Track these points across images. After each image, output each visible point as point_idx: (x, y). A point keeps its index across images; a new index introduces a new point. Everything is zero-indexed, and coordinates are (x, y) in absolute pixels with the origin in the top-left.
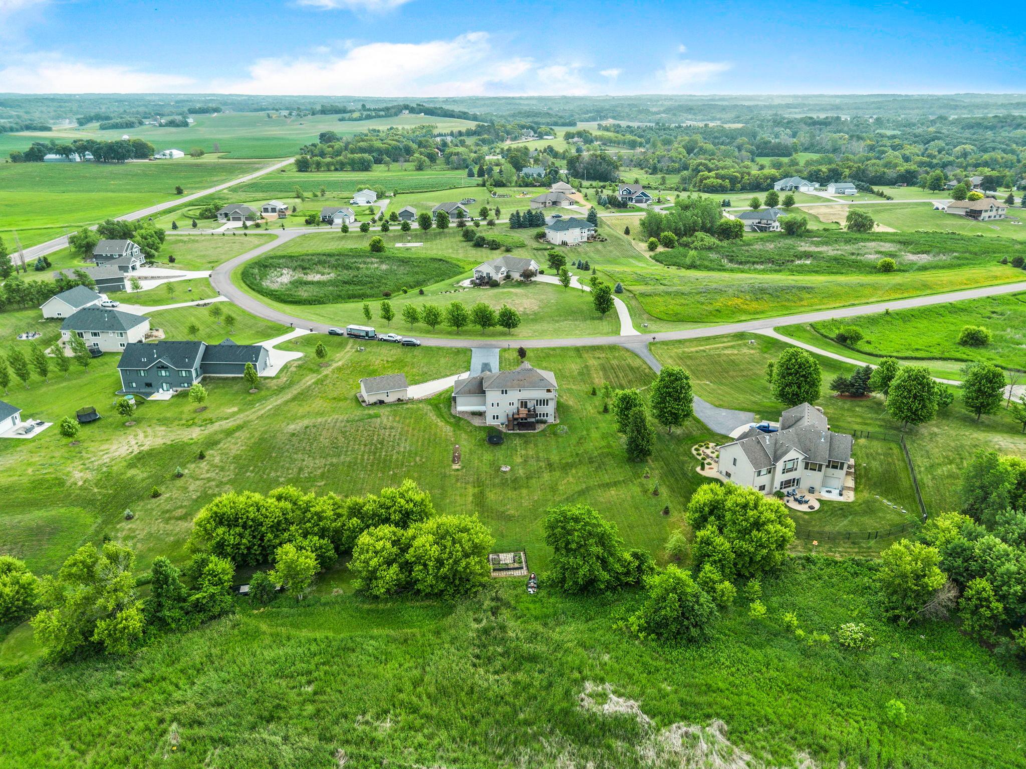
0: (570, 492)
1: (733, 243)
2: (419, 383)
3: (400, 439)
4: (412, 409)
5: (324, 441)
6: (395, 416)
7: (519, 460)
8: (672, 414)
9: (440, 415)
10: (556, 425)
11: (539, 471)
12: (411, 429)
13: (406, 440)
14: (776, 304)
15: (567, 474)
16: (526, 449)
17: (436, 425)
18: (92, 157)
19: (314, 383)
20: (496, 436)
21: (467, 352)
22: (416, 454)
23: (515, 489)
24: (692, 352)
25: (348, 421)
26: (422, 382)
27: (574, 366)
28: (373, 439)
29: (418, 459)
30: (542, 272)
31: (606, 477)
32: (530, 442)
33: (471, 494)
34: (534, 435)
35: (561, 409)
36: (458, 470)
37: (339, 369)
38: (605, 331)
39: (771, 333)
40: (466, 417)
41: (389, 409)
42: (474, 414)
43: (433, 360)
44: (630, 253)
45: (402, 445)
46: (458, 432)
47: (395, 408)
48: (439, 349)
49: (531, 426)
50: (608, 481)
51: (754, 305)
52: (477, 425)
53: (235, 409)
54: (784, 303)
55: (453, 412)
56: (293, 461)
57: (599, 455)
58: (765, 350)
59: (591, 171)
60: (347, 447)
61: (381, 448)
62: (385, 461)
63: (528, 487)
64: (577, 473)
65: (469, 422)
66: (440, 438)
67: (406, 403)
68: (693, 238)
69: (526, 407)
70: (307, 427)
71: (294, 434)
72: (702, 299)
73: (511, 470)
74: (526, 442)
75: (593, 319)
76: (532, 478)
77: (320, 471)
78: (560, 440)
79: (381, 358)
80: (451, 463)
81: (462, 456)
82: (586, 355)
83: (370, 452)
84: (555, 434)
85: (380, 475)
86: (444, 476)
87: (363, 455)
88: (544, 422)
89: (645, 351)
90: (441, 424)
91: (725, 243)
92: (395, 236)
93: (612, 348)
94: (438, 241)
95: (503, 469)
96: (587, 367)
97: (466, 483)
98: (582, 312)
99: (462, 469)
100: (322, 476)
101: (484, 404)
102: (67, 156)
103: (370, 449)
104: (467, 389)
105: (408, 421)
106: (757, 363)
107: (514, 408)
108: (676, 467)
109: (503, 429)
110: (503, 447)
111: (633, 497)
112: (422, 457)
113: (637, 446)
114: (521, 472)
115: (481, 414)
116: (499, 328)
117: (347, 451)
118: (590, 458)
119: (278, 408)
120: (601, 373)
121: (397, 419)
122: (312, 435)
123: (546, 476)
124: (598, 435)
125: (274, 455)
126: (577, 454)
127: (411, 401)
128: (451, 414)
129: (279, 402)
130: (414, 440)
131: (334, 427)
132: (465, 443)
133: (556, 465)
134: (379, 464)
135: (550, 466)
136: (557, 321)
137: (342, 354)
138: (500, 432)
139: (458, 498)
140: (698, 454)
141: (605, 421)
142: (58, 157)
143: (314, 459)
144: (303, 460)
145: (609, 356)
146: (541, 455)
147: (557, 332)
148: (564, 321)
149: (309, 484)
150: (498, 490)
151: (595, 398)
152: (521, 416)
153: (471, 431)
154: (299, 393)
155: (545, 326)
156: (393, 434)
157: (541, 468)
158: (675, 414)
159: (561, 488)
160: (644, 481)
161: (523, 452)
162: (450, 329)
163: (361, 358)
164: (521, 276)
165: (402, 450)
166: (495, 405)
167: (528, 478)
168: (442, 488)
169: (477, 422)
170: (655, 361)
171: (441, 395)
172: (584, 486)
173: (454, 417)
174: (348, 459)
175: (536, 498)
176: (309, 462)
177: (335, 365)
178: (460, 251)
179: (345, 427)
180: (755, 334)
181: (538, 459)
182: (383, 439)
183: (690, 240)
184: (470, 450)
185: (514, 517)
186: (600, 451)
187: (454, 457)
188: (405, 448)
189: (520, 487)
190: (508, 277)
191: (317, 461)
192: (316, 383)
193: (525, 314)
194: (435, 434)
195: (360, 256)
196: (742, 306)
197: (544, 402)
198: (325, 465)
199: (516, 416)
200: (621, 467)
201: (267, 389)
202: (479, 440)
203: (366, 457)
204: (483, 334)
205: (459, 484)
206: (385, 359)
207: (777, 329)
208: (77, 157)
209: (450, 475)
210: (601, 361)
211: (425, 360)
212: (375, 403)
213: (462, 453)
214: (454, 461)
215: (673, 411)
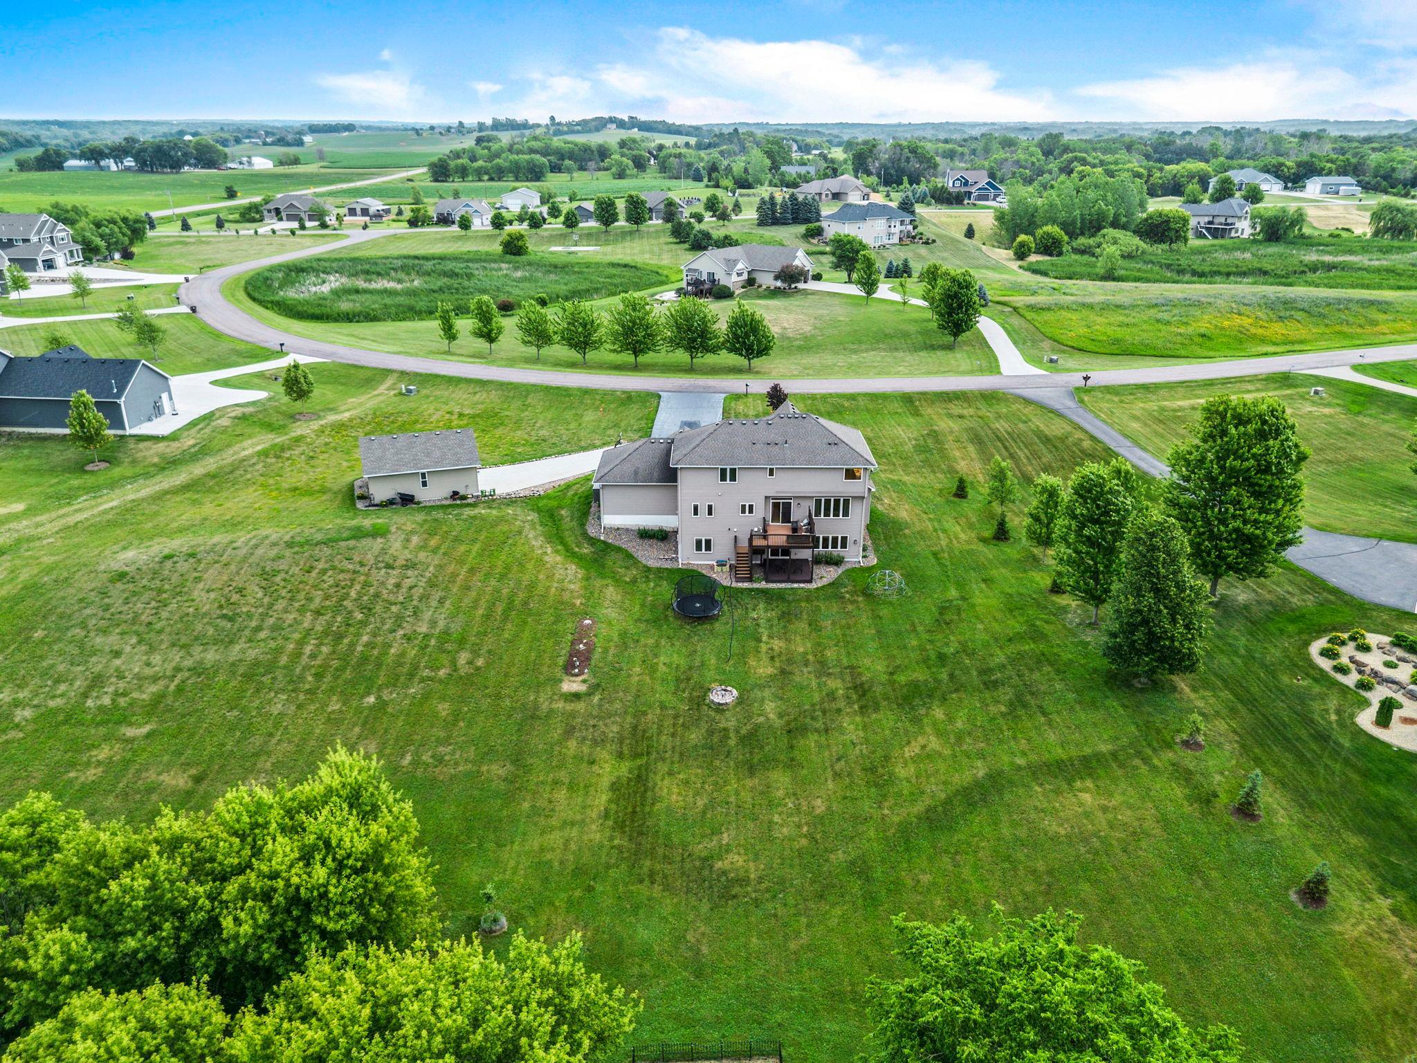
0: (935, 791)
1: (1171, 250)
2: (521, 461)
3: (424, 598)
4: (483, 519)
5: (203, 597)
6: (431, 533)
7: (764, 669)
8: (1241, 538)
9: (556, 536)
10: (870, 569)
11: (828, 708)
12: (463, 571)
13: (441, 601)
14: (1322, 329)
15: (916, 721)
16: (785, 636)
17: (540, 562)
18: (133, 164)
19: (259, 454)
20: (698, 597)
21: (651, 400)
22: (462, 642)
23: (752, 770)
24: (1181, 409)
25: (290, 545)
26: (529, 460)
27: (904, 432)
28: (346, 597)
29: (463, 657)
30: (818, 277)
31: (1052, 737)
32: (798, 617)
33: (605, 782)
34: (809, 597)
35: (879, 527)
36: (576, 696)
37: (339, 427)
38: (964, 367)
39: (1347, 375)
40: (624, 542)
41: (420, 517)
42: (646, 535)
43: (568, 415)
44: (982, 262)
45: (427, 615)
46: (598, 583)
47: (439, 515)
48: (586, 392)
49: (799, 570)
50: (1060, 753)
51: (1278, 329)
52: (652, 563)
53: (19, 507)
54: (1338, 328)
55: (592, 531)
56: (85, 652)
57: (1012, 661)
58: (1356, 408)
59: (893, 172)
60: (264, 616)
61: (363, 623)
62: (364, 659)
63: (792, 764)
64: (951, 719)
65: (629, 556)
66: (544, 597)
67: (474, 505)
68: (1098, 239)
69: (787, 519)
70: (168, 557)
71: (122, 576)
72: (1166, 316)
73: (740, 701)
74: (786, 616)
75: (933, 348)
76: (804, 730)
77: (154, 689)
78: (884, 611)
79: (447, 408)
80: (559, 672)
81: (596, 656)
82: (930, 411)
83: (326, 633)
84: (867, 593)
85: (335, 705)
86: (532, 716)
87: (301, 643)
88: (837, 562)
89: (1070, 404)
90: (552, 557)
91: (1160, 248)
92: (551, 236)
93: (989, 397)
94: (627, 244)
95: (717, 697)
96: (934, 435)
97: (595, 743)
98: (905, 335)
99: (589, 694)
100: (155, 706)
101: (674, 511)
102: (97, 162)
103: (329, 624)
104: (628, 468)
105: (463, 548)
106: (1349, 434)
107: (753, 523)
108: (1281, 709)
109: (723, 578)
110: (717, 626)
111: (1165, 822)
112: (476, 653)
113: (1152, 638)
114: (770, 708)
115: (664, 537)
116: (726, 358)
117: (258, 629)
118: (984, 672)
119: (129, 510)
120: (971, 449)
121: (433, 542)
122: (175, 579)
123: (851, 727)
124: (994, 602)
125: (38, 634)
126: (942, 658)
127: (489, 499)
128: (585, 535)
129: (144, 493)
130: (467, 601)
131: (245, 559)
132: (612, 613)
133: (878, 690)
134: (341, 669)
135: (861, 691)
136: (855, 352)
137: (363, 398)
138: (713, 585)
139: (562, 794)
140: (1342, 670)
141: (1005, 563)
142: (83, 163)
143: (152, 649)
144: (117, 654)
145: (984, 411)
146: (829, 654)
147: (854, 370)
148: (867, 350)
149: (102, 730)
150: (694, 772)
151: (964, 504)
152: (773, 541)
153: (634, 581)
154: (208, 475)
155: (829, 359)
156: (408, 583)
157: (831, 696)
158: (1249, 539)
159: (901, 772)
160: (1188, 759)
161: (777, 644)
162: (614, 358)
163: (403, 407)
164: (776, 278)
165: (423, 629)
166: (703, 510)
167: (795, 730)
168: (518, 759)
169: (651, 556)
170: (1099, 423)
171: (568, 487)
172: (981, 770)
173: (593, 541)
174: (252, 654)
175: (820, 806)
176: (134, 661)
177: (332, 418)
178: (665, 256)
179: (279, 557)
180: (1316, 377)
181: (823, 669)
182: (377, 595)
183: (1091, 241)
184: (623, 634)
185: (743, 881)
186: (1011, 649)
187: (574, 653)
188: (433, 623)
189: (769, 762)
190: (751, 282)
191: (156, 659)
192: (265, 454)
193: (784, 337)
194: (532, 586)
195: (481, 260)
196: (1253, 330)
197: (837, 506)
198: (178, 669)
199: (758, 542)
200: (1093, 704)
201: (134, 462)
202: (653, 607)
203: (308, 650)
204: (691, 370)
205: (572, 744)
206: (457, 409)
207: (1357, 368)
208: (111, 164)
209: (551, 712)
210: (966, 423)
211: (549, 415)
212: (391, 502)
213: (599, 643)
214: (568, 668)
215: (1249, 529)
